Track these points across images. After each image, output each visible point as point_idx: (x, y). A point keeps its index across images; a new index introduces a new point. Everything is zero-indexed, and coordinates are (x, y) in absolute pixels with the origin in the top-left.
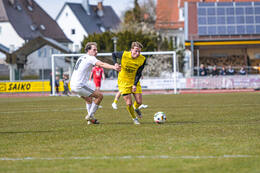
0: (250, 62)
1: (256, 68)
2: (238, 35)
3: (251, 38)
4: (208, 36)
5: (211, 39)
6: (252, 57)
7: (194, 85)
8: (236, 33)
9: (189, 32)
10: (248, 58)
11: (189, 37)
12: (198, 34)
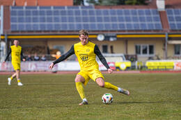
0: (49, 52)
1: (54, 56)
2: (40, 31)
3: (51, 33)
4: (18, 32)
5: (20, 33)
6: (51, 48)
7: (7, 68)
8: (39, 29)
9: (4, 28)
10: (48, 48)
11: (4, 32)
12: (11, 30)
